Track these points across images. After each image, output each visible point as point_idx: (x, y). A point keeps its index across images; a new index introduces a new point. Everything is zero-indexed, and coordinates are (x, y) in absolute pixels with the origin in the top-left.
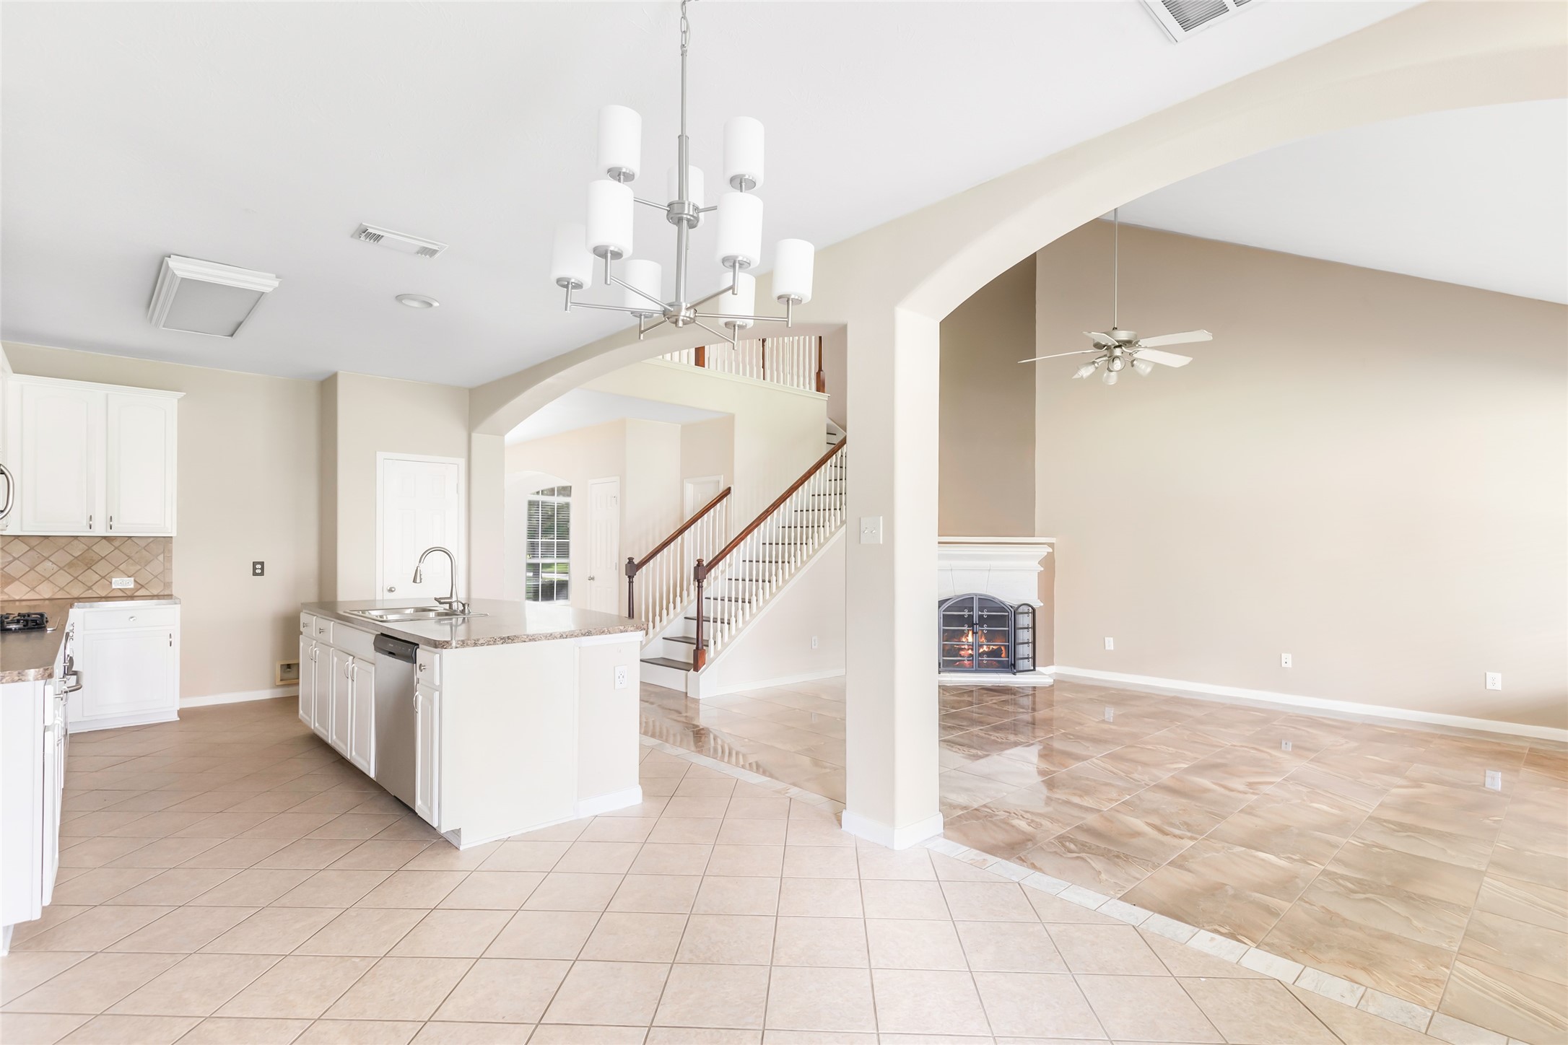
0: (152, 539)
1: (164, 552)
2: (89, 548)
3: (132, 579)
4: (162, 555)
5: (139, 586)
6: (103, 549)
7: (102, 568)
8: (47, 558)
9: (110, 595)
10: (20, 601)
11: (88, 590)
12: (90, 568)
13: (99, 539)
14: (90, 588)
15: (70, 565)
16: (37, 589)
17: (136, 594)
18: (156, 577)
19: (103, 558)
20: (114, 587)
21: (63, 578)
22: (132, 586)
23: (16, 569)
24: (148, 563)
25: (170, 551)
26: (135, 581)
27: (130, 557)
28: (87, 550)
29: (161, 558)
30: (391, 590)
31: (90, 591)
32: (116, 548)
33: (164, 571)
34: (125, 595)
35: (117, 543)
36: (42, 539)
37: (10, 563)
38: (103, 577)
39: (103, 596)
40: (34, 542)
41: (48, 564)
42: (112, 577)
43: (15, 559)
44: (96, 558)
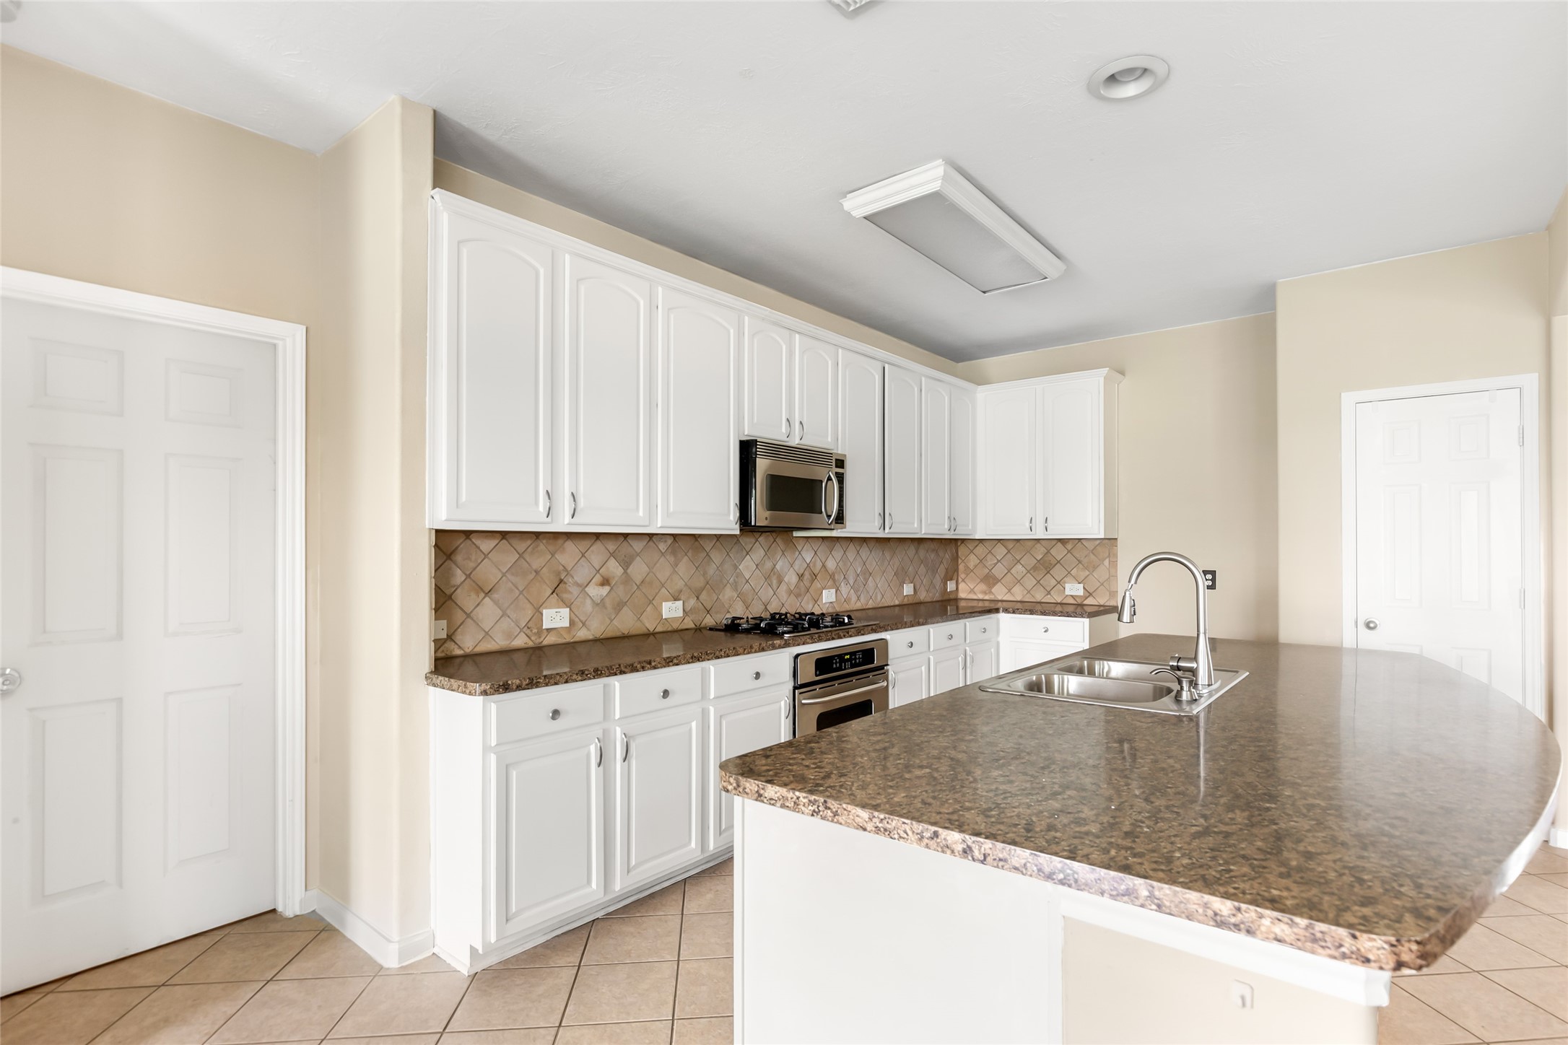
0: (1098, 542)
1: (1109, 556)
2: (1048, 552)
3: (1082, 585)
4: (1107, 560)
5: (1088, 594)
6: (1058, 552)
7: (1058, 572)
8: (1018, 561)
9: (1064, 602)
10: (1002, 601)
11: (1047, 595)
12: (1048, 572)
13: (1055, 542)
14: (1049, 593)
15: (1035, 568)
16: (1012, 591)
17: (1085, 602)
18: (1102, 584)
19: (1058, 562)
20: (1066, 594)
21: (1030, 581)
22: (1081, 592)
23: (999, 571)
24: (1095, 568)
25: (1116, 555)
26: (1084, 588)
27: (1080, 562)
28: (1047, 553)
29: (1106, 562)
30: (1369, 626)
31: (1049, 596)
32: (1069, 551)
33: (1109, 578)
34: (1076, 603)
35: (1069, 546)
36: (1015, 542)
37: (997, 563)
38: (1059, 583)
39: (1059, 602)
40: (1010, 545)
41: (1019, 567)
42: (1065, 583)
43: (998, 561)
44: (1054, 562)
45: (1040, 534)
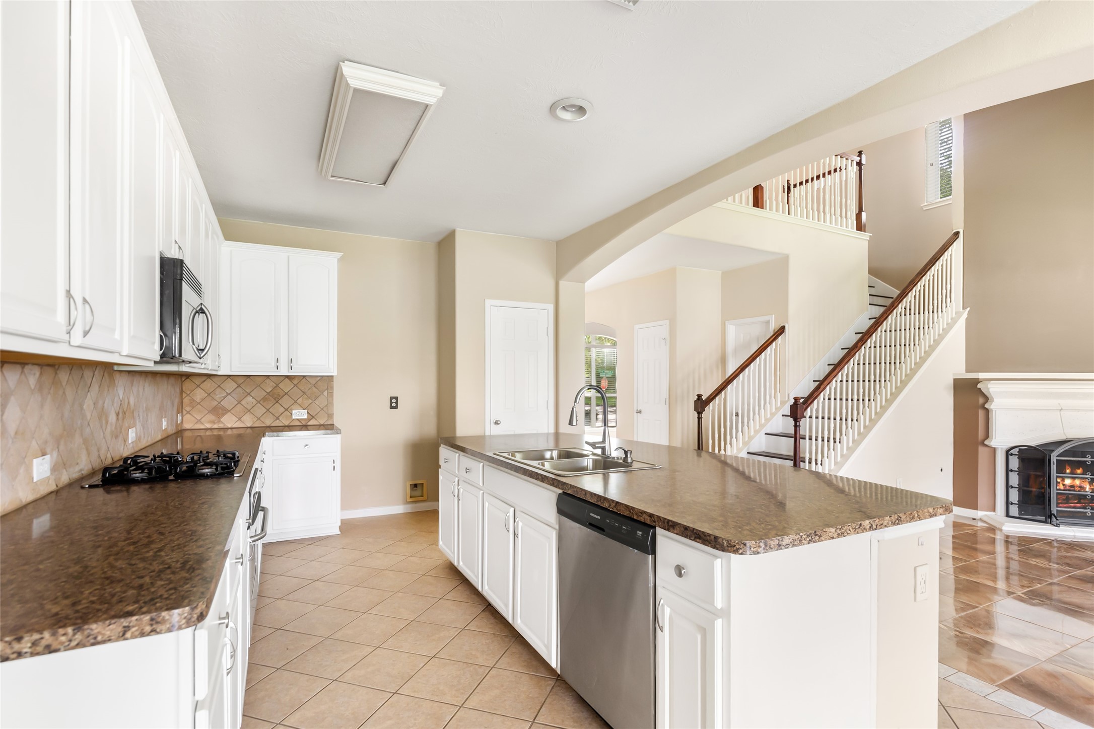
0: (319, 378)
1: (327, 389)
2: (277, 385)
3: (306, 411)
4: (326, 391)
5: (311, 417)
6: (286, 386)
7: (286, 402)
8: (249, 394)
9: (291, 424)
10: (231, 428)
11: (276, 420)
12: (277, 402)
13: (283, 378)
14: (278, 418)
15: (264, 399)
16: (242, 419)
17: (309, 424)
18: (322, 409)
19: (286, 394)
20: (294, 418)
21: (260, 410)
22: (305, 417)
23: (229, 402)
24: (317, 398)
25: (332, 388)
26: (308, 413)
27: (304, 393)
28: (276, 387)
29: (325, 393)
30: (497, 423)
31: (278, 421)
32: (295, 385)
33: (328, 404)
34: (301, 424)
35: (295, 382)
36: (245, 378)
37: (225, 397)
38: (286, 410)
39: (287, 425)
40: (241, 381)
41: (250, 399)
42: (292, 410)
43: (228, 394)
44: (282, 393)
45: (284, 371)
